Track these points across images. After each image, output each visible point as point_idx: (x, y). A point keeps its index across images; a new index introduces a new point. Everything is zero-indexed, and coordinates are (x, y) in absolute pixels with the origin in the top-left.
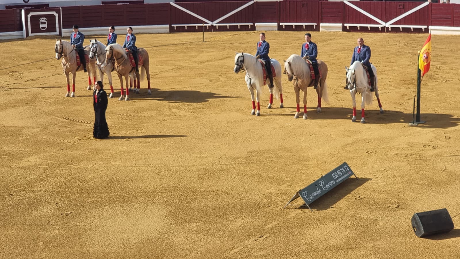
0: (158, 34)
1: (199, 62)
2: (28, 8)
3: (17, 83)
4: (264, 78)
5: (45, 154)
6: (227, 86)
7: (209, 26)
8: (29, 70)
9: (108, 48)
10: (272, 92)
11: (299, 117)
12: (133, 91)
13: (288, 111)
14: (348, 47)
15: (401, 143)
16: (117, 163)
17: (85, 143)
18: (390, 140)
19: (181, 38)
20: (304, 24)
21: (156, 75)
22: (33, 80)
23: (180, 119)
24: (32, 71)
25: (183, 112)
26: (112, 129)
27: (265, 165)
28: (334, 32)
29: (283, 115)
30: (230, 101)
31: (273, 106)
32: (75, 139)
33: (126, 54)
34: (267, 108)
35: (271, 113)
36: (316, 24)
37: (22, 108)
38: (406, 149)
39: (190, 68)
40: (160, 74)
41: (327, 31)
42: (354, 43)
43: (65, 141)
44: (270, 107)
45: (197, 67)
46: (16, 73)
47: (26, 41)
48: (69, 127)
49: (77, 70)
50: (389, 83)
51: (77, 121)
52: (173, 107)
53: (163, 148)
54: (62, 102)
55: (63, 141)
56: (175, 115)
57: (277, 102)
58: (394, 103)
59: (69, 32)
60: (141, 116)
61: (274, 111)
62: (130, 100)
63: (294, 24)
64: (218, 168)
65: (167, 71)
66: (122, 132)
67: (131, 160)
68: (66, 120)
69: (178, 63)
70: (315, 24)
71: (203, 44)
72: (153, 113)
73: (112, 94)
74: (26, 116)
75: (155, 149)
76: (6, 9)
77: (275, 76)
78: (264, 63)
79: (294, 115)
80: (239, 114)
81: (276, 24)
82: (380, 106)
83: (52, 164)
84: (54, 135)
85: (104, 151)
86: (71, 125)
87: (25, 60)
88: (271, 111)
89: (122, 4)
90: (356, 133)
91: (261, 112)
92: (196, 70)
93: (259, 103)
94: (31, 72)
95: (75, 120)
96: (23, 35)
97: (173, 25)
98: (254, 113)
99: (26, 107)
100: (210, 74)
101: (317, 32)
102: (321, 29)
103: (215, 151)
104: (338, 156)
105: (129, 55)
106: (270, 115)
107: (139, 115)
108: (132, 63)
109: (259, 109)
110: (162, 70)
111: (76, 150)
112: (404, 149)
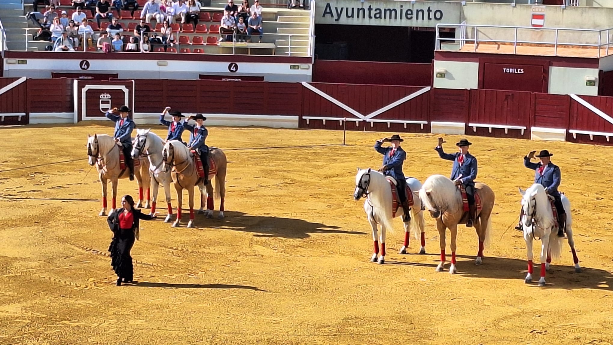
0: (280, 130)
1: (324, 176)
2: (86, 78)
3: (34, 191)
4: (393, 207)
5: (34, 302)
6: (352, 215)
7: (359, 122)
8: (62, 172)
9: (167, 146)
10: (408, 228)
11: (444, 269)
12: (205, 214)
13: (429, 260)
14: (565, 165)
15: (590, 322)
16: (139, 322)
17: (102, 288)
18: (576, 315)
19: (313, 137)
20: (506, 127)
21: (251, 191)
22: (60, 187)
23: (261, 261)
24: (66, 173)
25: (269, 250)
26: (151, 269)
27: (363, 340)
28: (552, 142)
29: (421, 265)
30: (346, 238)
31: (408, 250)
32: (89, 280)
33: (191, 156)
34: (400, 252)
35: (403, 261)
36: (525, 128)
37: (26, 229)
38: (595, 331)
39: (306, 184)
40: (257, 190)
41: (540, 139)
42: (576, 160)
43: (72, 284)
44: (404, 252)
45: (317, 184)
46: (41, 175)
47: (76, 128)
48: (88, 263)
49: (120, 176)
50: (607, 226)
51: (103, 254)
52: (257, 242)
53: (218, 304)
54: (90, 223)
55: (69, 283)
56: (256, 255)
57: (415, 245)
58: (604, 258)
59: (143, 118)
60: (204, 252)
61: (409, 258)
62: (194, 227)
63: (490, 126)
64: (290, 339)
65: (268, 187)
66: (165, 275)
67: (162, 319)
68: (87, 251)
69: (290, 175)
70: (523, 128)
71: (341, 149)
72: (223, 249)
73: (170, 217)
74: (28, 242)
75: (204, 305)
76: (53, 77)
77: (412, 204)
78: (395, 183)
79: (436, 266)
80: (353, 260)
81: (462, 125)
82: (576, 260)
83: (38, 318)
84: (57, 273)
85: (126, 303)
86: (91, 259)
87: (61, 156)
88: (404, 258)
89: (228, 80)
90: (524, 300)
91: (386, 258)
92: (314, 188)
93: (383, 245)
94: (63, 175)
95: (99, 253)
96: (73, 119)
97: (304, 117)
98: (376, 260)
99: (34, 228)
100: (333, 196)
101: (525, 140)
102: (533, 136)
103: (295, 313)
104: (483, 335)
105: (196, 159)
106: (400, 263)
107: (201, 250)
108: (199, 171)
109: (384, 254)
110: (262, 185)
111: (83, 299)
112: (592, 330)
